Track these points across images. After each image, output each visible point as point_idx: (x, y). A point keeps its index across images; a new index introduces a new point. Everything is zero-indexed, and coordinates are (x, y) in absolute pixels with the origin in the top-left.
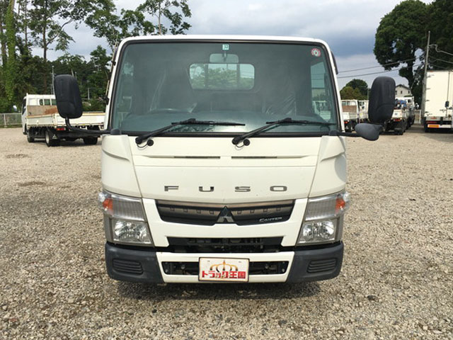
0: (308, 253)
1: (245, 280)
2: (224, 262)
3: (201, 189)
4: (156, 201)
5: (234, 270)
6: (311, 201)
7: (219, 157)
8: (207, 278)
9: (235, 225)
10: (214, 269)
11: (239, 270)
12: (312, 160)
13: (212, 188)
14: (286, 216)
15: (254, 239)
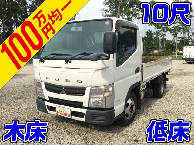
0: (92, 111)
1: (70, 118)
2: (63, 109)
3: (56, 79)
4: (45, 82)
5: (66, 113)
6: (92, 88)
7: (61, 68)
8: (59, 114)
9: (66, 95)
10: (60, 111)
11: (68, 113)
12: (92, 71)
13: (59, 79)
14: (83, 94)
15: (74, 102)
